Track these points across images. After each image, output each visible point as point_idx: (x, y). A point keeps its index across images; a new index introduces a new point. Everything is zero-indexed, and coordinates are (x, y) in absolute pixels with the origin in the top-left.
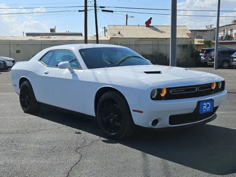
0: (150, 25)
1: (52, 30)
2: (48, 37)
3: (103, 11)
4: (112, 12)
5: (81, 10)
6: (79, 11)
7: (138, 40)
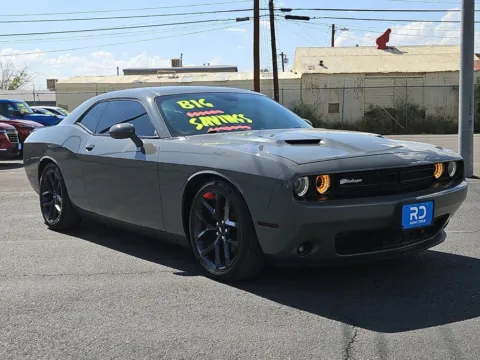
0: (388, 44)
1: (175, 63)
2: (171, 75)
3: (287, 17)
4: (307, 19)
5: (241, 17)
6: (238, 20)
7: (363, 76)
